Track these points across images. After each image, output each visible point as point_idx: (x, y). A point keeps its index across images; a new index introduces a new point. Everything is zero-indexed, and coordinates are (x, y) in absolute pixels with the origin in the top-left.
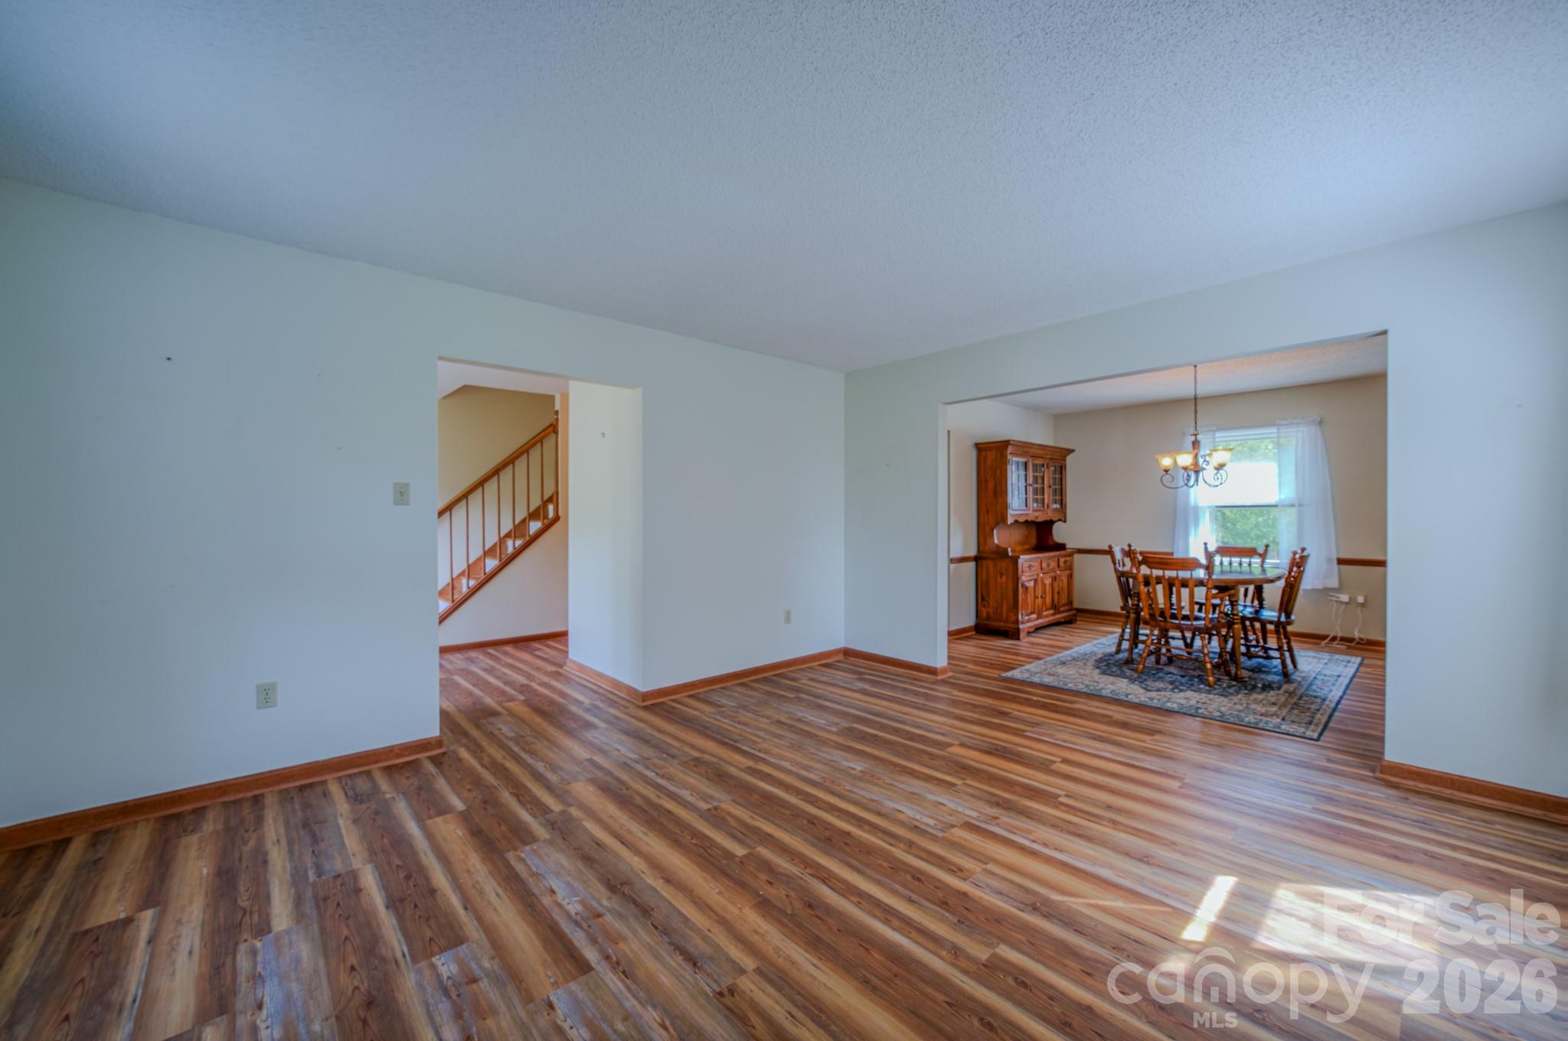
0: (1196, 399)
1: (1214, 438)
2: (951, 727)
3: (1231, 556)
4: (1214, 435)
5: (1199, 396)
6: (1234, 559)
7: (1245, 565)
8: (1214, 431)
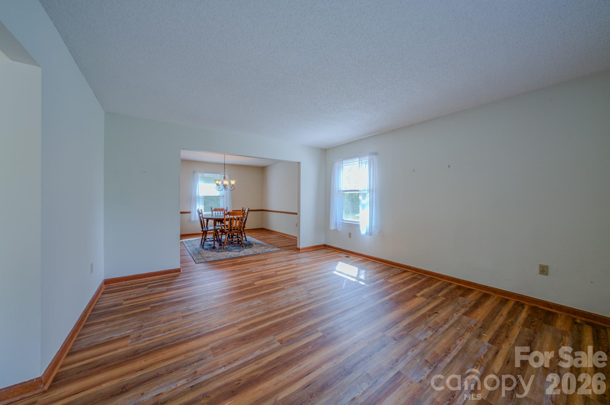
0: (225, 164)
1: (204, 175)
2: (239, 279)
3: (220, 211)
4: (204, 174)
5: (225, 163)
6: (219, 212)
7: (217, 214)
8: (204, 173)
